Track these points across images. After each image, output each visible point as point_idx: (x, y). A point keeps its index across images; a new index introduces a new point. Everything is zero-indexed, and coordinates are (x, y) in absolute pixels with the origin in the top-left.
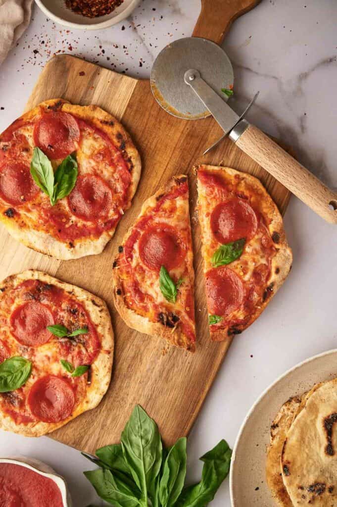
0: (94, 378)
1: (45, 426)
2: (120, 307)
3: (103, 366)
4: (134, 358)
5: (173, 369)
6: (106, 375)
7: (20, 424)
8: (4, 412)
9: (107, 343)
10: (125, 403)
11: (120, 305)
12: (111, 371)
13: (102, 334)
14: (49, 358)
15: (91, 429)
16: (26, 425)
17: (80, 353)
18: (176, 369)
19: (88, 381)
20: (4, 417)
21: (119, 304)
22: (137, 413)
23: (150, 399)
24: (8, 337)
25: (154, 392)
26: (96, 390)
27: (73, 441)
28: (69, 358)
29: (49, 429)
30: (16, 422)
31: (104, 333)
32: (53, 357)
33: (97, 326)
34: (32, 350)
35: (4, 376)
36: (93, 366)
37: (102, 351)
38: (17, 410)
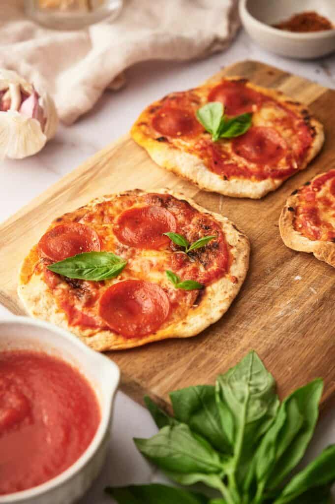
0: (205, 301)
1: (109, 339)
2: (285, 224)
3: (223, 291)
4: (263, 300)
5: (315, 324)
6: (224, 301)
7: (75, 325)
8: (58, 306)
9: (238, 269)
10: (235, 347)
11: (287, 221)
12: (232, 300)
13: (235, 257)
14: (152, 265)
15: (173, 367)
16: (83, 329)
17: (196, 270)
18: (320, 325)
19: (195, 303)
20: (57, 312)
21: (285, 220)
22: (249, 361)
23: (273, 350)
24: (108, 234)
25: (281, 342)
26: (202, 315)
27: (139, 374)
28: (180, 272)
29: (113, 344)
30: (70, 323)
31: (238, 258)
32: (158, 264)
33: (232, 247)
34: (133, 252)
35: (81, 265)
36: (209, 289)
37: (227, 275)
38: (79, 307)
